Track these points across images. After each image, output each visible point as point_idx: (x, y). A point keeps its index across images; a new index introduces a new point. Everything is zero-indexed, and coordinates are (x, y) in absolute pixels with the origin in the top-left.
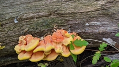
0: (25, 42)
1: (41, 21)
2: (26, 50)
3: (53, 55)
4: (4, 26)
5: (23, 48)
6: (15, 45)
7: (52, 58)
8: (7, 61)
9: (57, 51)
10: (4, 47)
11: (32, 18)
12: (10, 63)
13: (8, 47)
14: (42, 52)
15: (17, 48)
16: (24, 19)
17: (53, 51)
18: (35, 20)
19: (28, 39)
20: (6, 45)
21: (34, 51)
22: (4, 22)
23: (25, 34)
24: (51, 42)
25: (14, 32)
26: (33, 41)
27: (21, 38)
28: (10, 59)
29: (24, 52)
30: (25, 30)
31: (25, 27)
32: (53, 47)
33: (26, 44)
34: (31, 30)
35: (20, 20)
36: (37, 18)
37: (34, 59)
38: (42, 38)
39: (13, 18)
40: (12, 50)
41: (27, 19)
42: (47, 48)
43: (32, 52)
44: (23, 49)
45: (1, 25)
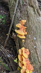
0: (26, 52)
1: (36, 58)
2: (23, 53)
3: (21, 65)
4: (32, 42)
5: (24, 51)
6: (24, 47)
7: (20, 65)
8: (17, 43)
9: (23, 67)
10: (23, 42)
11: (37, 54)
12: (17, 45)
13: (23, 44)
14: (22, 60)
15: (23, 49)
16: (36, 50)
17: (23, 65)
18: (36, 55)
19: (27, 53)
21: (22, 56)
22: (34, 42)
23: (30, 51)
24: (27, 64)
25: (30, 46)
26: (27, 55)
27: (28, 50)
28: (18, 45)
29: (22, 52)
30: (31, 51)
31: (33, 51)
32: (25, 65)
33: (25, 52)
34: (31, 54)
35: (36, 49)
36: (37, 56)
38: (28, 59)
39: (36, 46)
40: (22, 46)
41: (37, 52)
42: (24, 62)
43: (22, 55)
44: (23, 51)
45: (32, 41)
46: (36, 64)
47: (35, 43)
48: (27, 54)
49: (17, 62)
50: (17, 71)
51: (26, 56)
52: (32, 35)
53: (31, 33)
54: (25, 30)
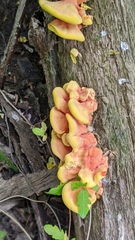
0: (84, 98)
1: (123, 127)
2: (71, 101)
3: (62, 149)
4: (112, 60)
5: (74, 96)
6: (78, 81)
7: (56, 148)
8: (49, 67)
9: (69, 158)
10: (74, 61)
11: (128, 111)
12: (46, 73)
13: (74, 69)
14: (67, 130)
15: (73, 86)
16: (125, 96)
17: (69, 149)
18: (125, 116)
19: (89, 103)
20: (79, 66)
21: (68, 116)
22: (119, 60)
23: (98, 98)
24: (85, 146)
25: (101, 79)
26: (86, 113)
27: (91, 92)
28: (53, 72)
29: (67, 98)
30: (105, 98)
31: (112, 97)
32: (76, 150)
33: (80, 101)
34: (105, 108)
35: (124, 89)
36: (129, 119)
37: (54, 115)
38: (91, 129)
39: (127, 76)
40: (70, 75)
41: (127, 102)
42: (74, 139)
43: (66, 111)
44: (71, 96)
45: (113, 56)
46: (121, 148)
47: (124, 67)
48: (85, 106)
49: (45, 138)
50: (43, 173)
51: (82, 114)
52: (114, 31)
53: (112, 21)
54: (87, 7)
